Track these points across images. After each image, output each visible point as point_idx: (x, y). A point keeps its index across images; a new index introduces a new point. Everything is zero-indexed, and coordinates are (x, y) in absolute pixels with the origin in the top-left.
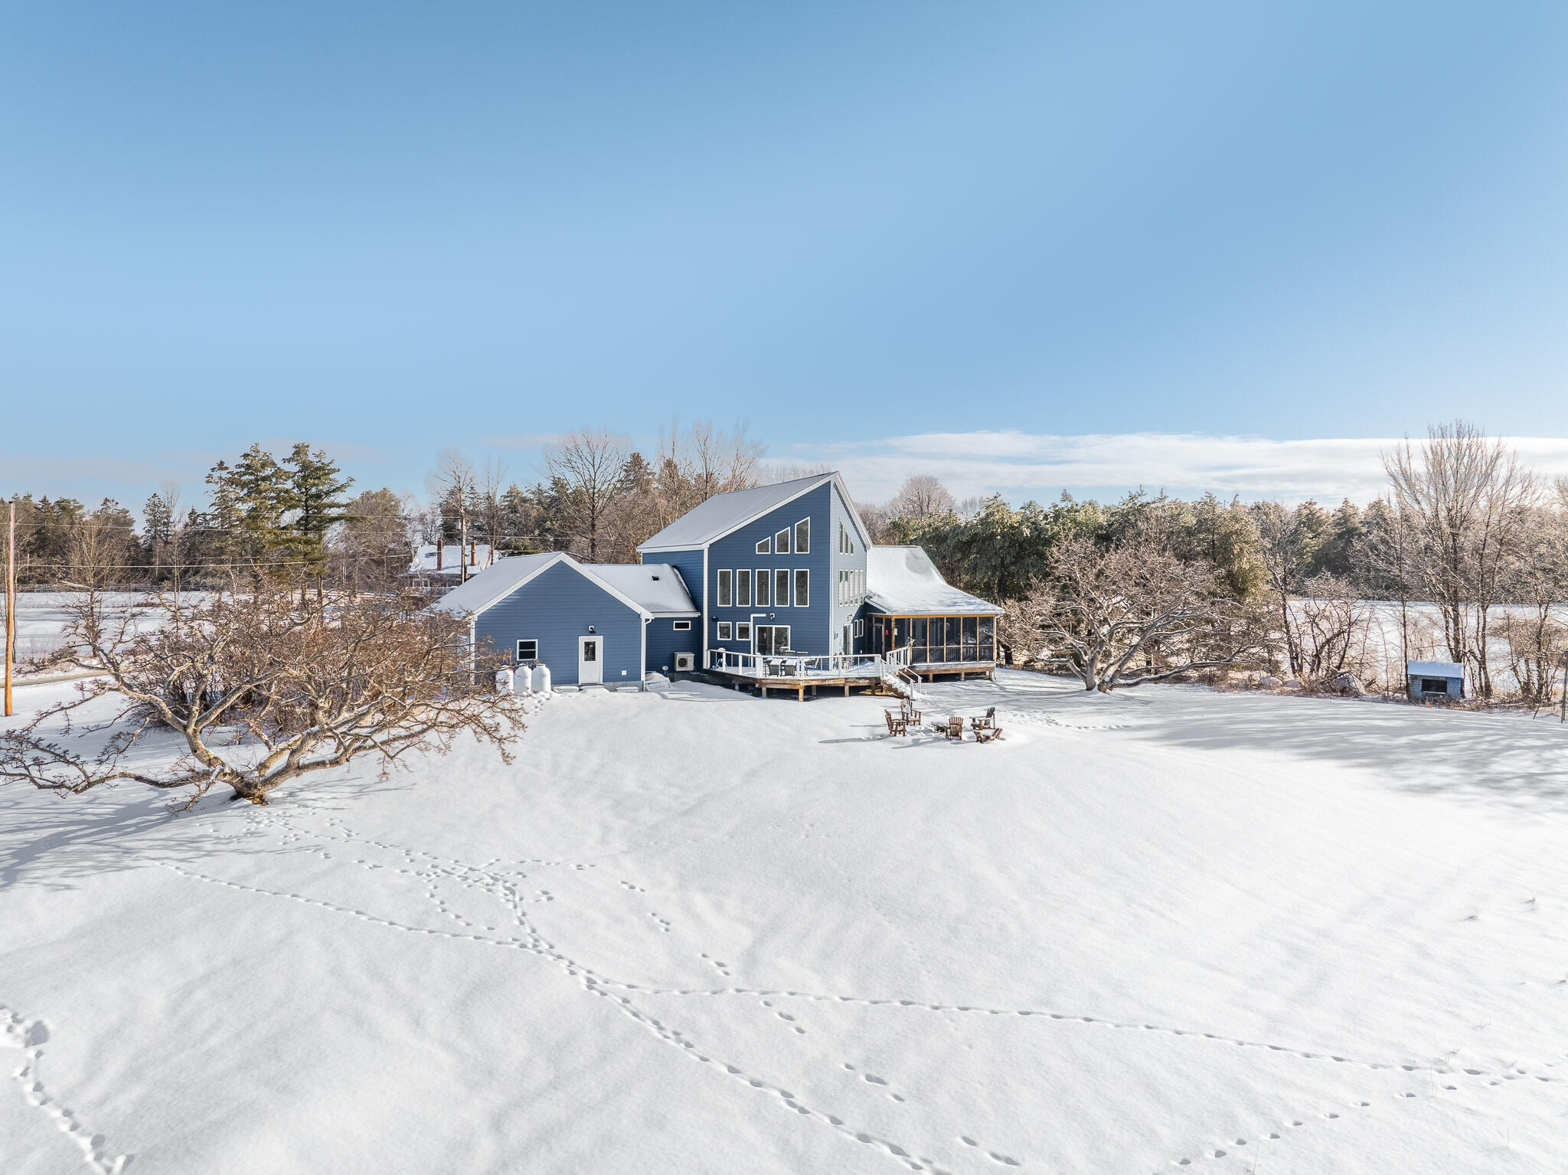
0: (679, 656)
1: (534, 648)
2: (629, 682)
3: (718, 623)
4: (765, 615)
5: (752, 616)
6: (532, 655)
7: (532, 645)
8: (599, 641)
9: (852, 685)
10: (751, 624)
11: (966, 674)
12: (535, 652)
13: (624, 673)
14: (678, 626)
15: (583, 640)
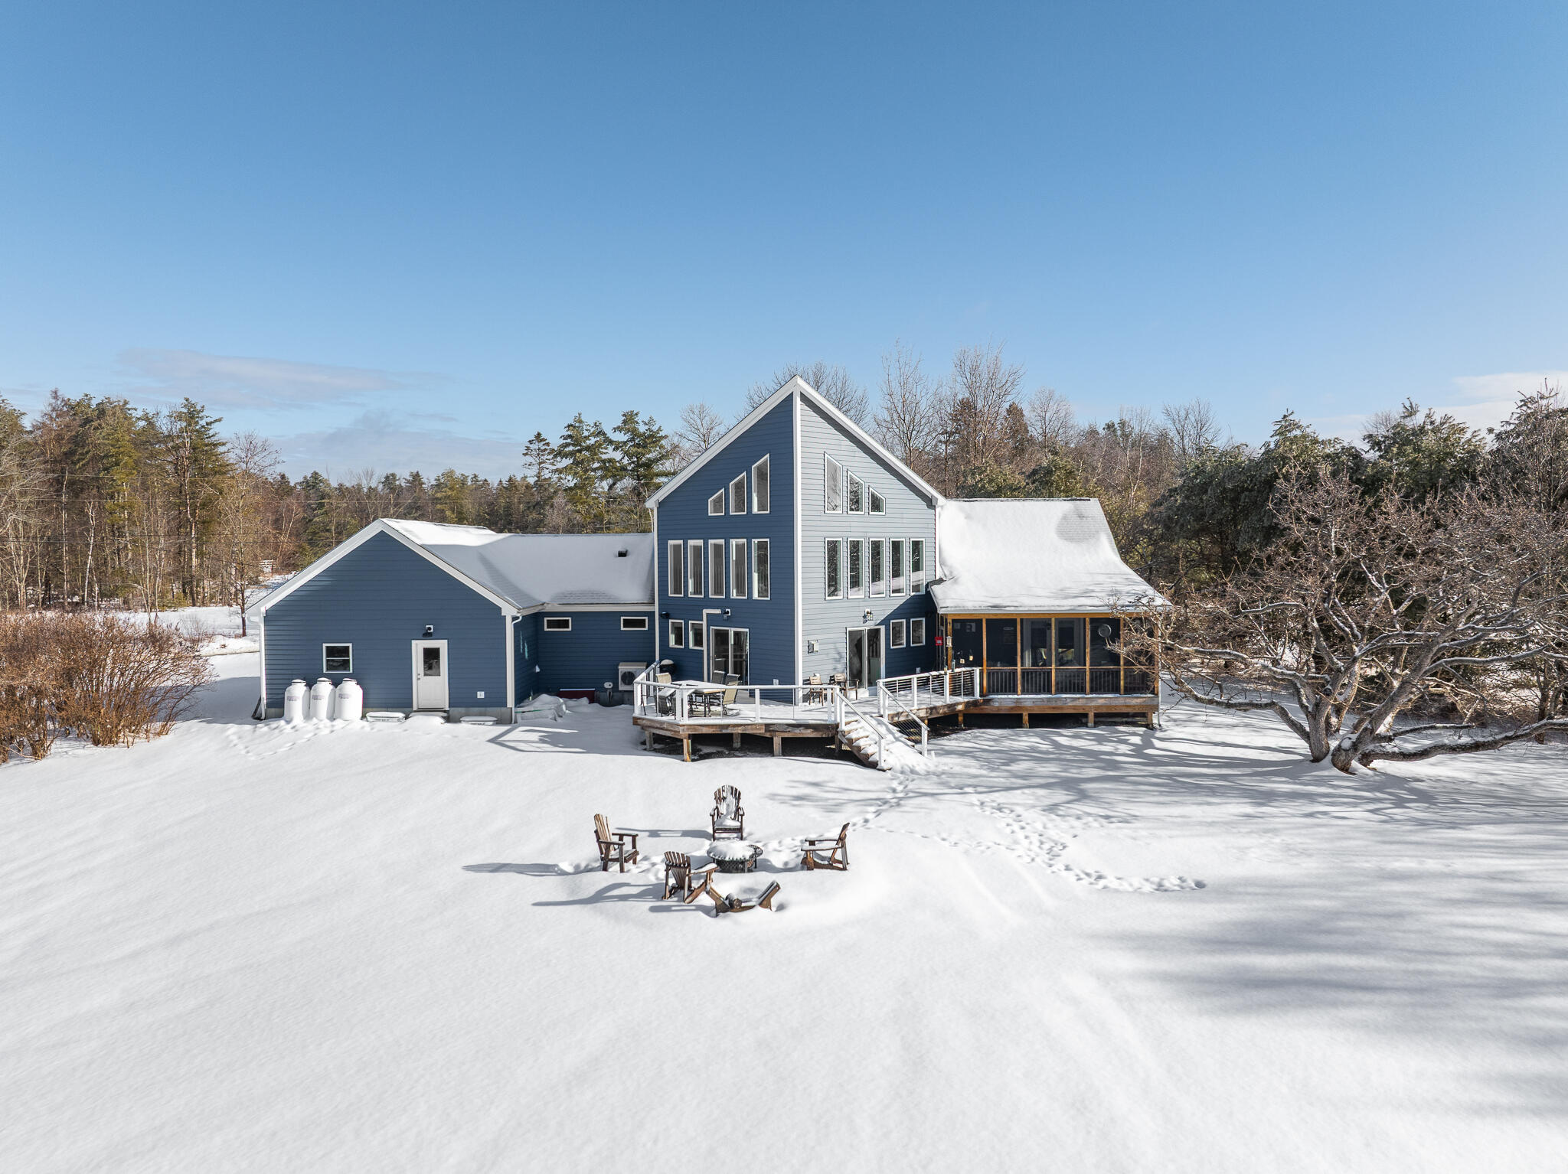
0: (623, 668)
1: (349, 657)
2: (489, 709)
3: (670, 621)
4: (718, 611)
5: (705, 611)
6: (345, 664)
7: (345, 651)
8: (442, 645)
9: (786, 735)
10: (704, 623)
11: (1097, 715)
12: (349, 660)
13: (481, 695)
14: (627, 623)
15: (418, 647)
